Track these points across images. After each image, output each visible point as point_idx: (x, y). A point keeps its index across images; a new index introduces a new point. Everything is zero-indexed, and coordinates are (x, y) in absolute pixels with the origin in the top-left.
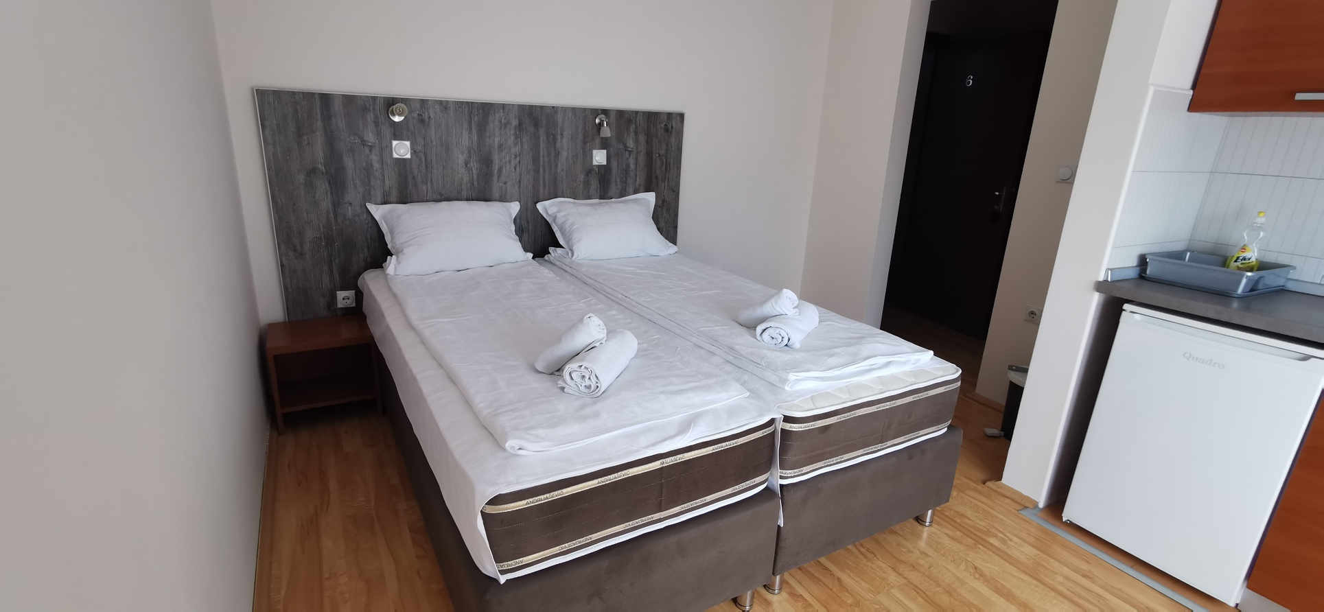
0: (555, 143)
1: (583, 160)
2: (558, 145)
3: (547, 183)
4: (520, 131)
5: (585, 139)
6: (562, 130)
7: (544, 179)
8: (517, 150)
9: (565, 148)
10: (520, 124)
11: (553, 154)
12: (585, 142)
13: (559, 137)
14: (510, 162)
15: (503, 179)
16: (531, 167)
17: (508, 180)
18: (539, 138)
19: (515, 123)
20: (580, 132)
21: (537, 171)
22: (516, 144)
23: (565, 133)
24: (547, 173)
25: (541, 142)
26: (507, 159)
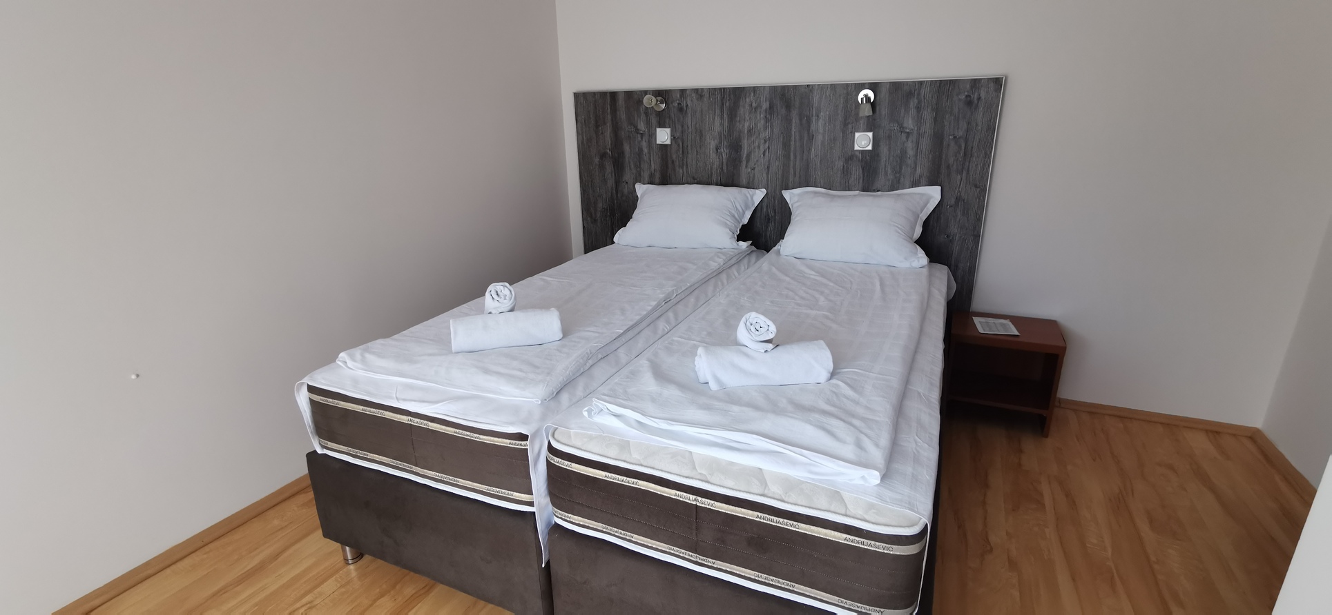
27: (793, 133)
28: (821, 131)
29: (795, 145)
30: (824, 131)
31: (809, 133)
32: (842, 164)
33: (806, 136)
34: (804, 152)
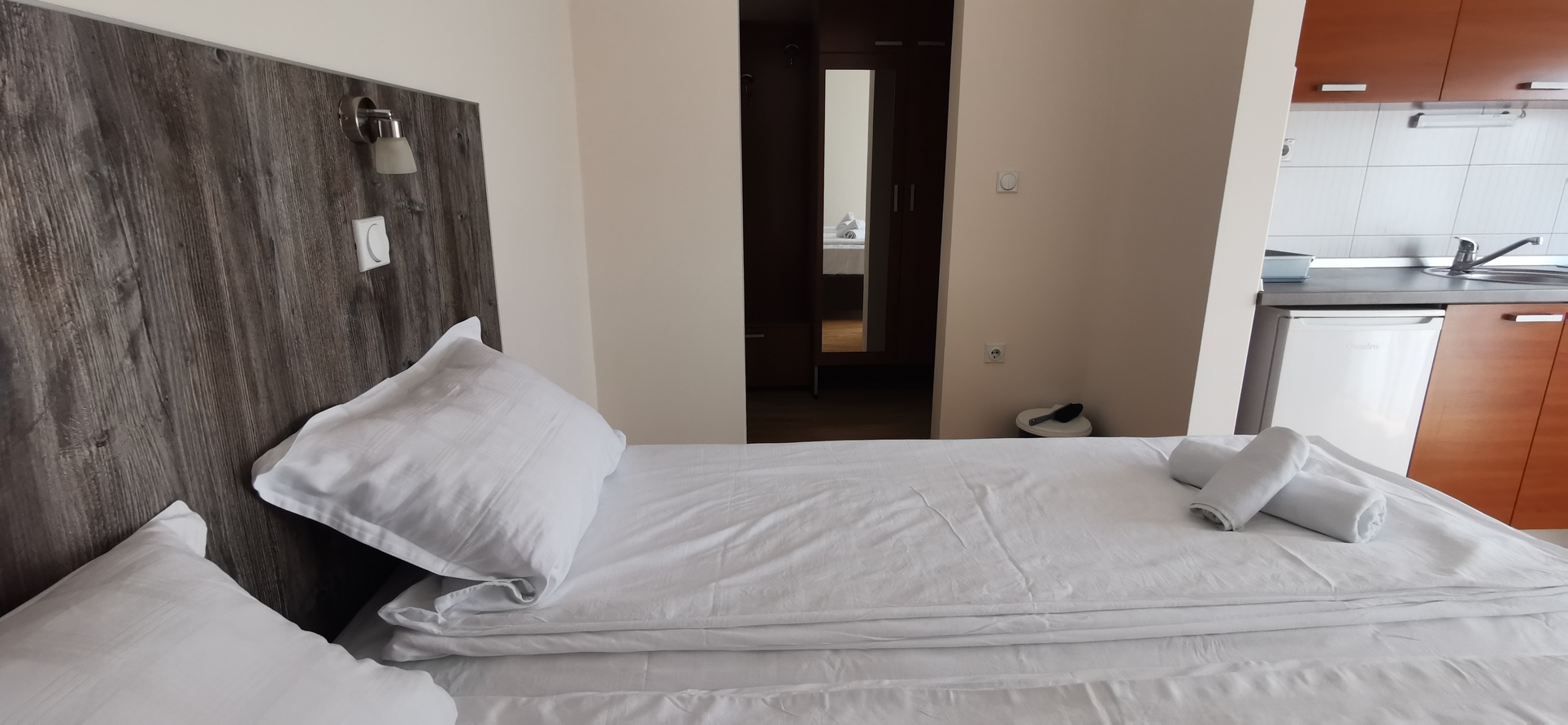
0: (254, 209)
1: (337, 259)
2: (265, 213)
3: (260, 377)
4: (114, 160)
5: (328, 186)
6: (267, 155)
7: (247, 360)
8: (122, 260)
9: (287, 224)
10: (107, 125)
11: (255, 254)
12: (331, 198)
13: (261, 182)
14: (102, 327)
15: (87, 419)
16: (194, 325)
17: (114, 419)
18: (197, 190)
19: (77, 116)
20: (312, 158)
21: (218, 338)
22: (110, 230)
23: (277, 166)
24: (251, 336)
25: (210, 207)
26: (87, 314)
27: (216, 239)
28: (288, 226)
29: (232, 282)
30: (294, 224)
31: (259, 236)
32: (346, 316)
33: (253, 243)
34: (260, 304)
